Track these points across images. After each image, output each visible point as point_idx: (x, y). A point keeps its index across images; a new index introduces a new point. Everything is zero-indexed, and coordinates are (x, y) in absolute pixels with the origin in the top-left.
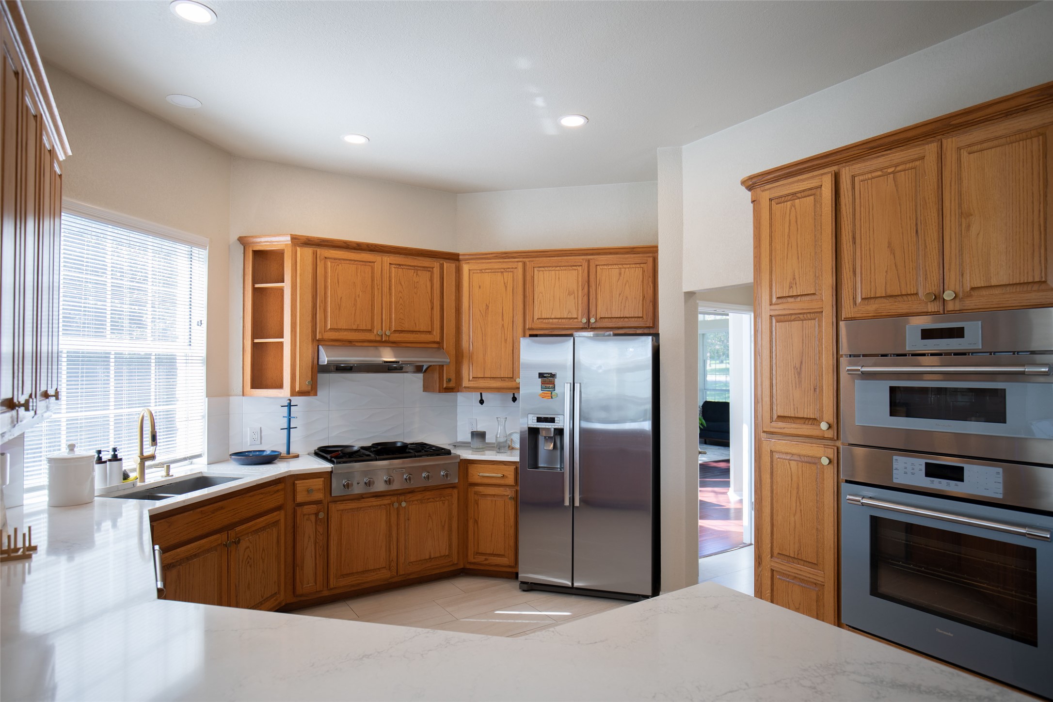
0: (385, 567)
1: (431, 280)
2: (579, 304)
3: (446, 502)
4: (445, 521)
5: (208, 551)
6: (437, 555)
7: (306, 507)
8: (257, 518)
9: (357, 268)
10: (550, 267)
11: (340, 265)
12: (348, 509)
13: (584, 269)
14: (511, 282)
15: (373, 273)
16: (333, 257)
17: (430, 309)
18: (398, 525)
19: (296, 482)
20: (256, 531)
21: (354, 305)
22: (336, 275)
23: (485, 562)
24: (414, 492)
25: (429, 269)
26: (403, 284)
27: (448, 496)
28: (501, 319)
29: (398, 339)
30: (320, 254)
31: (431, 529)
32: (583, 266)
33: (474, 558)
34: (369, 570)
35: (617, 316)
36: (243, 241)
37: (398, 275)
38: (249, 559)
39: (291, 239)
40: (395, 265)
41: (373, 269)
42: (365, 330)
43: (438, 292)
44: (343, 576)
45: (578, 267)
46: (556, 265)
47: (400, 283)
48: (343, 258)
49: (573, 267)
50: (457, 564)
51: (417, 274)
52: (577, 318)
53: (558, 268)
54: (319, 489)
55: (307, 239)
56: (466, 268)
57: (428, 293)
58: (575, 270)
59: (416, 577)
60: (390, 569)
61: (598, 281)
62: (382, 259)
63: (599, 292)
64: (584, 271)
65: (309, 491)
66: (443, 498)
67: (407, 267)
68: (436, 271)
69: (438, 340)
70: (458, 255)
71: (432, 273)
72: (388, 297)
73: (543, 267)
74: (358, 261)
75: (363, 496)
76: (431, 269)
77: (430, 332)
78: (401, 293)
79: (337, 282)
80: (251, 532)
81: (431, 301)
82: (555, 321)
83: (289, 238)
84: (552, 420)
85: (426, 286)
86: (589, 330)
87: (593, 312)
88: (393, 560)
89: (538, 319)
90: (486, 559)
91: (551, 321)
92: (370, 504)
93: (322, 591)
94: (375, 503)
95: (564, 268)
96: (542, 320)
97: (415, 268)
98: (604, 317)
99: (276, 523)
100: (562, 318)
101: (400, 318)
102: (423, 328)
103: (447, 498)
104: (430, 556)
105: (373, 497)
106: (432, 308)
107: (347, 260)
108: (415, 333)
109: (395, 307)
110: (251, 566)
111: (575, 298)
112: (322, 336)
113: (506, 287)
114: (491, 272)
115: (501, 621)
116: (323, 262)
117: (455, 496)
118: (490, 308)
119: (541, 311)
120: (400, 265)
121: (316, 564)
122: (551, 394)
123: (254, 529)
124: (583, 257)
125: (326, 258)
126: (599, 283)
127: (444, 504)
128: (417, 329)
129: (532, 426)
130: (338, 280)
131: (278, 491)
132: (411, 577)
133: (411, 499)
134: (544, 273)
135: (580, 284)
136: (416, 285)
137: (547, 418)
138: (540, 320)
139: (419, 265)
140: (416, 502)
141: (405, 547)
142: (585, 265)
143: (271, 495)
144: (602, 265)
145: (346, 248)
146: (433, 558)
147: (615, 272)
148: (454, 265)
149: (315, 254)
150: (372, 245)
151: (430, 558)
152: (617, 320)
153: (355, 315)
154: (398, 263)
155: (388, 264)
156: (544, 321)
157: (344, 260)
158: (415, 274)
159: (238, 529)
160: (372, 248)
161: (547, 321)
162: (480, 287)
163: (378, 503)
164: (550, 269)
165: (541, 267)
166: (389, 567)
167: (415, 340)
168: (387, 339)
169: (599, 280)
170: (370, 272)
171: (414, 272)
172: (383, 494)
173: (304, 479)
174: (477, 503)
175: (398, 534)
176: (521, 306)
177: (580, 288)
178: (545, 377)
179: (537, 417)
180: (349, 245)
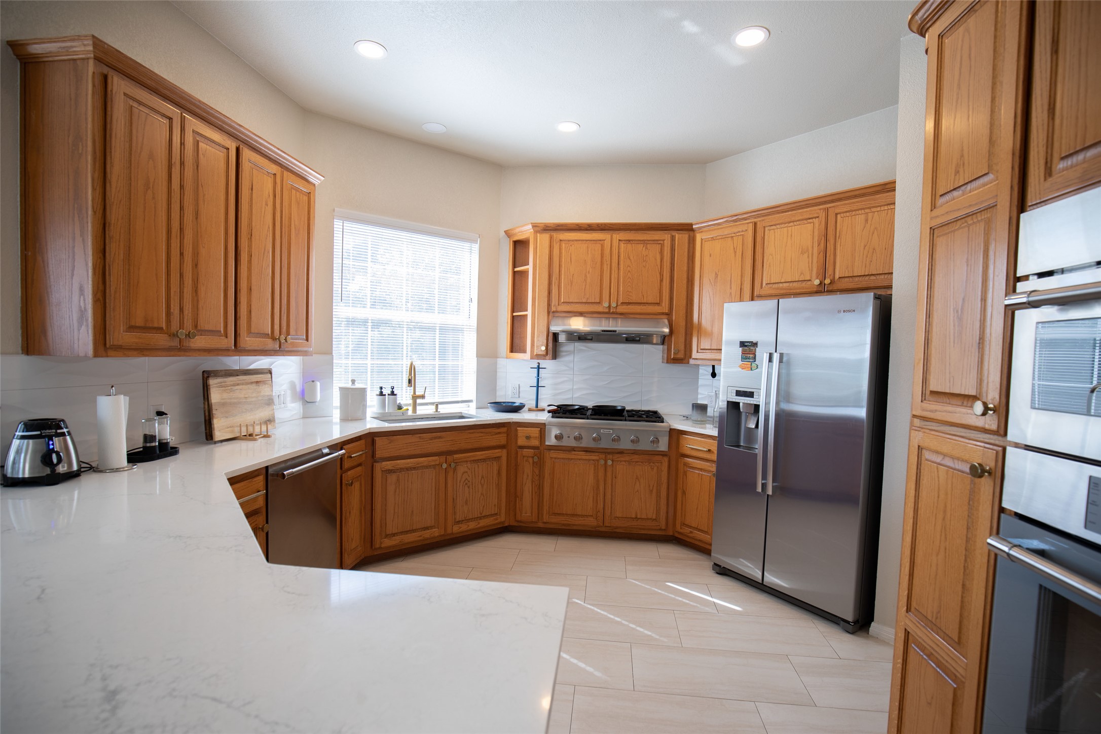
0: (592, 516)
1: (661, 253)
2: (814, 264)
3: (655, 468)
4: (653, 486)
5: (427, 467)
6: (644, 516)
7: (525, 450)
8: (476, 451)
9: (587, 247)
10: (782, 224)
11: (573, 245)
12: (560, 458)
13: (821, 221)
14: (741, 246)
15: (602, 250)
16: (567, 239)
17: (659, 282)
18: (605, 480)
19: (518, 428)
20: (476, 461)
21: (585, 280)
22: (569, 255)
23: (689, 535)
24: (623, 453)
25: (659, 242)
26: (632, 258)
27: (658, 463)
28: (729, 287)
29: (625, 311)
30: (556, 238)
31: (638, 491)
32: (820, 217)
33: (681, 528)
34: (577, 515)
35: (860, 275)
36: (508, 233)
37: (627, 250)
38: (467, 481)
39: (533, 227)
40: (625, 241)
41: (602, 246)
42: (594, 303)
43: (668, 264)
44: (555, 514)
45: (814, 219)
46: (789, 220)
47: (629, 258)
48: (576, 239)
49: (809, 221)
50: (665, 529)
51: (646, 248)
52: (810, 280)
53: (792, 224)
54: (536, 437)
55: (545, 225)
56: (699, 237)
57: (657, 265)
58: (810, 223)
59: (624, 531)
60: (596, 519)
61: (838, 233)
62: (612, 236)
63: (839, 246)
64: (821, 223)
65: (528, 438)
66: (651, 464)
67: (637, 242)
68: (667, 244)
69: (667, 311)
70: (691, 225)
71: (662, 245)
72: (617, 272)
73: (775, 225)
74: (589, 240)
75: (575, 449)
76: (662, 242)
77: (658, 304)
78: (629, 266)
79: (569, 261)
80: (470, 461)
81: (660, 274)
82: (785, 285)
83: (530, 226)
84: (750, 395)
85: (656, 259)
86: (826, 293)
87: (829, 272)
88: (599, 511)
89: (766, 284)
90: (691, 532)
91: (781, 285)
92: (579, 457)
93: (537, 522)
94: (584, 457)
95: (798, 222)
96: (771, 285)
97: (644, 242)
98: (843, 276)
99: (498, 458)
100: (794, 282)
101: (628, 291)
102: (650, 300)
103: (657, 464)
104: (636, 515)
105: (584, 451)
106: (661, 281)
107: (579, 240)
108: (642, 305)
109: (623, 281)
110: (469, 487)
111: (808, 257)
112: (556, 308)
113: (735, 252)
114: (721, 238)
115: (663, 593)
116: (558, 244)
117: (665, 464)
118: (719, 277)
119: (770, 275)
120: (629, 241)
121: (532, 499)
122: (751, 365)
123: (472, 459)
124: (821, 207)
125: (561, 240)
126: (839, 236)
127: (653, 469)
128: (645, 301)
129: (731, 400)
130: (571, 259)
131: (499, 433)
132: (618, 530)
133: (619, 459)
134: (775, 232)
135: (816, 239)
136: (645, 259)
137: (747, 392)
138: (769, 286)
139: (649, 239)
140: (624, 463)
141: (611, 502)
142: (822, 215)
143: (492, 435)
144: (843, 213)
145: (580, 230)
146: (640, 518)
147: (860, 219)
148: (687, 236)
149: (551, 238)
150: (602, 224)
151: (636, 518)
152: (861, 278)
153: (585, 289)
154: (627, 239)
155: (618, 241)
156: (774, 286)
157: (576, 240)
158: (644, 248)
159: (456, 456)
160: (602, 227)
161: (776, 286)
162: (710, 256)
163: (587, 457)
164: (783, 226)
165: (772, 226)
166: (596, 516)
167: (642, 311)
168: (615, 311)
169: (840, 232)
170: (600, 250)
171: (644, 246)
172: (593, 450)
173: (525, 427)
174: (685, 473)
175: (605, 489)
176: (750, 272)
177: (816, 244)
178: (746, 346)
179: (736, 391)
180: (581, 227)
